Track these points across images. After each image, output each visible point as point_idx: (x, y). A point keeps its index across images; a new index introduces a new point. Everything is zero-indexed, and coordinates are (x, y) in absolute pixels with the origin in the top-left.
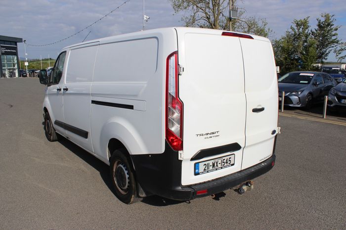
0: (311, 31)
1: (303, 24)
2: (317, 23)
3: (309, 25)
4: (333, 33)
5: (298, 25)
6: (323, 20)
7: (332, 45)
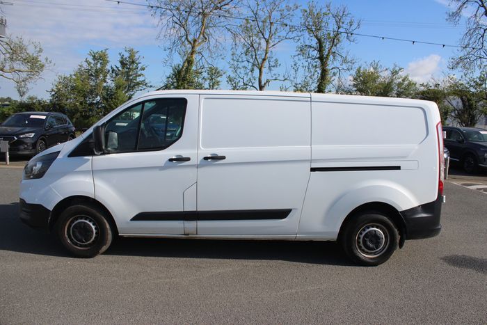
0: (112, 68)
1: (101, 58)
2: (119, 58)
3: (108, 59)
4: (139, 73)
5: (94, 58)
6: (127, 55)
7: (140, 88)
